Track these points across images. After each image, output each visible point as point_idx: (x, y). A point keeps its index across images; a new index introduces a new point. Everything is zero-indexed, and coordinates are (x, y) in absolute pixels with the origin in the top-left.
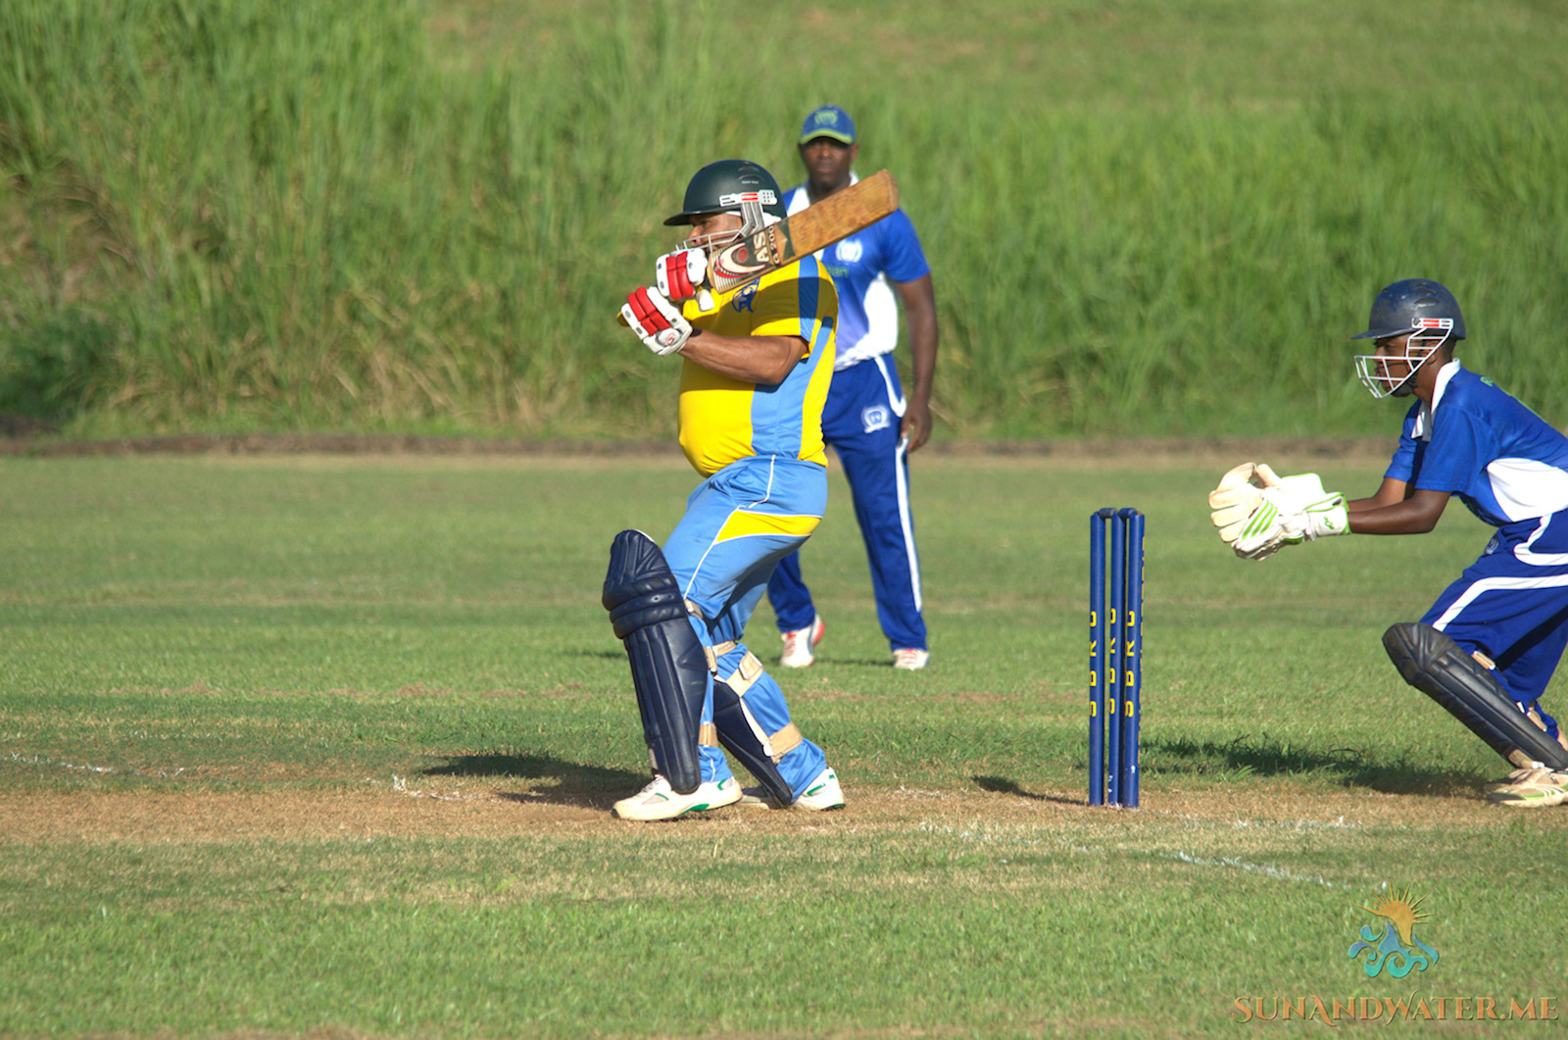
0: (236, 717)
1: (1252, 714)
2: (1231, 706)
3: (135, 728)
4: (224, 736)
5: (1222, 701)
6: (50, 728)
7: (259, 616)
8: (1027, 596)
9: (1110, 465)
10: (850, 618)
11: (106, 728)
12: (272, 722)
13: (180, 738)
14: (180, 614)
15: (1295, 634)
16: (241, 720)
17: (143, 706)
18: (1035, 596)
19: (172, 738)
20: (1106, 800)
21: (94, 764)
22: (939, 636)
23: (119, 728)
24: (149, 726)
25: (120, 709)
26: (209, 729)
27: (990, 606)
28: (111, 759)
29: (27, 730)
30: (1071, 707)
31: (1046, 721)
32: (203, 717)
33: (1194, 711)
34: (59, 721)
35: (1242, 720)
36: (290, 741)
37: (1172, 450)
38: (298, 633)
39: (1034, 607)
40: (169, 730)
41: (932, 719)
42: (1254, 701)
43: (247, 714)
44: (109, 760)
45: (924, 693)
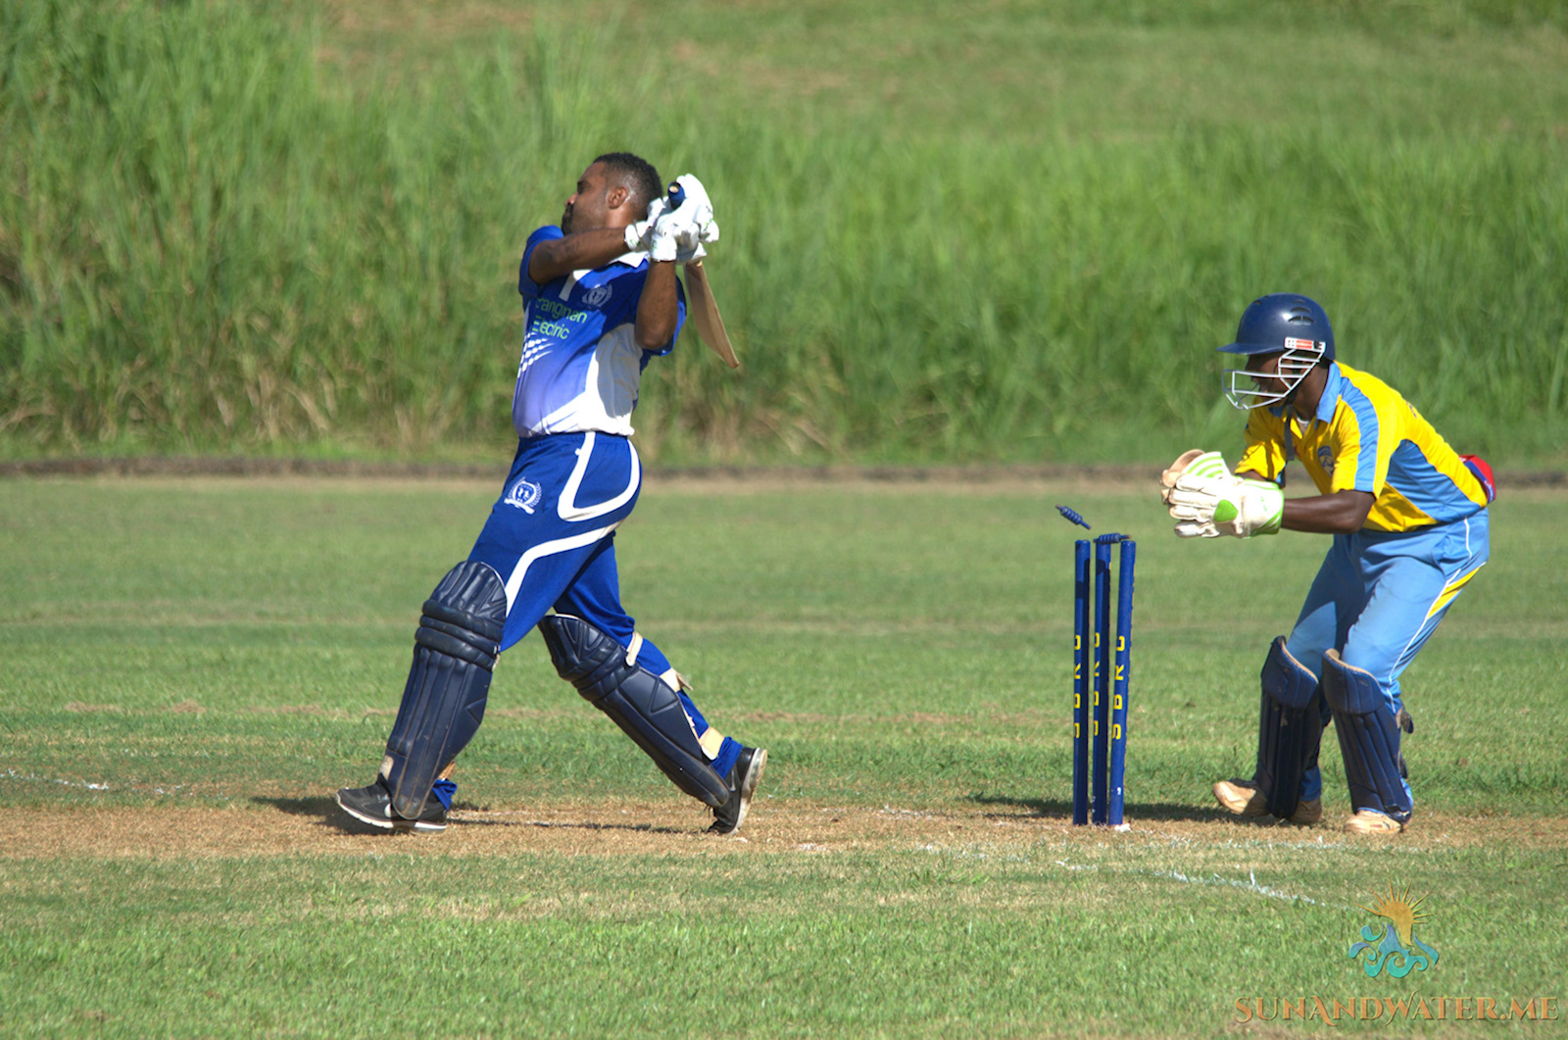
0: (222, 735)
1: (1205, 736)
2: (1182, 728)
3: (124, 746)
4: (212, 754)
5: (1172, 724)
6: (41, 746)
7: (193, 636)
8: (937, 620)
9: (989, 491)
10: (770, 639)
11: (97, 745)
12: (256, 740)
13: (170, 756)
14: (114, 634)
15: (1211, 658)
16: (226, 739)
17: (129, 725)
18: (945, 619)
19: (162, 756)
20: (1090, 821)
21: (89, 781)
22: (865, 659)
23: (108, 746)
24: (138, 744)
25: (107, 728)
26: (196, 747)
27: (903, 628)
28: (107, 776)
29: (22, 747)
30: (1026, 728)
31: (1006, 742)
32: (189, 735)
33: (1146, 732)
34: (50, 739)
35: (1197, 742)
36: (277, 758)
37: (1046, 476)
38: (238, 653)
39: (948, 629)
40: (157, 748)
41: (895, 740)
42: (1203, 724)
43: (230, 731)
44: (104, 778)
45: (879, 715)
